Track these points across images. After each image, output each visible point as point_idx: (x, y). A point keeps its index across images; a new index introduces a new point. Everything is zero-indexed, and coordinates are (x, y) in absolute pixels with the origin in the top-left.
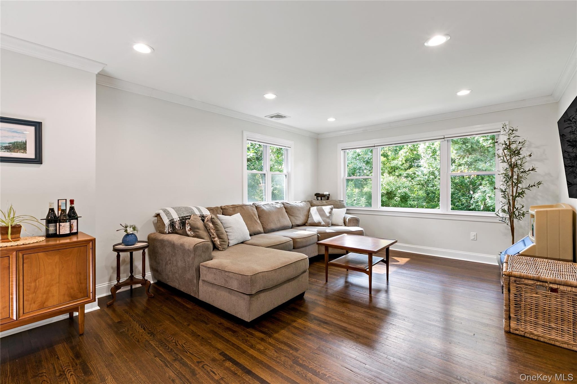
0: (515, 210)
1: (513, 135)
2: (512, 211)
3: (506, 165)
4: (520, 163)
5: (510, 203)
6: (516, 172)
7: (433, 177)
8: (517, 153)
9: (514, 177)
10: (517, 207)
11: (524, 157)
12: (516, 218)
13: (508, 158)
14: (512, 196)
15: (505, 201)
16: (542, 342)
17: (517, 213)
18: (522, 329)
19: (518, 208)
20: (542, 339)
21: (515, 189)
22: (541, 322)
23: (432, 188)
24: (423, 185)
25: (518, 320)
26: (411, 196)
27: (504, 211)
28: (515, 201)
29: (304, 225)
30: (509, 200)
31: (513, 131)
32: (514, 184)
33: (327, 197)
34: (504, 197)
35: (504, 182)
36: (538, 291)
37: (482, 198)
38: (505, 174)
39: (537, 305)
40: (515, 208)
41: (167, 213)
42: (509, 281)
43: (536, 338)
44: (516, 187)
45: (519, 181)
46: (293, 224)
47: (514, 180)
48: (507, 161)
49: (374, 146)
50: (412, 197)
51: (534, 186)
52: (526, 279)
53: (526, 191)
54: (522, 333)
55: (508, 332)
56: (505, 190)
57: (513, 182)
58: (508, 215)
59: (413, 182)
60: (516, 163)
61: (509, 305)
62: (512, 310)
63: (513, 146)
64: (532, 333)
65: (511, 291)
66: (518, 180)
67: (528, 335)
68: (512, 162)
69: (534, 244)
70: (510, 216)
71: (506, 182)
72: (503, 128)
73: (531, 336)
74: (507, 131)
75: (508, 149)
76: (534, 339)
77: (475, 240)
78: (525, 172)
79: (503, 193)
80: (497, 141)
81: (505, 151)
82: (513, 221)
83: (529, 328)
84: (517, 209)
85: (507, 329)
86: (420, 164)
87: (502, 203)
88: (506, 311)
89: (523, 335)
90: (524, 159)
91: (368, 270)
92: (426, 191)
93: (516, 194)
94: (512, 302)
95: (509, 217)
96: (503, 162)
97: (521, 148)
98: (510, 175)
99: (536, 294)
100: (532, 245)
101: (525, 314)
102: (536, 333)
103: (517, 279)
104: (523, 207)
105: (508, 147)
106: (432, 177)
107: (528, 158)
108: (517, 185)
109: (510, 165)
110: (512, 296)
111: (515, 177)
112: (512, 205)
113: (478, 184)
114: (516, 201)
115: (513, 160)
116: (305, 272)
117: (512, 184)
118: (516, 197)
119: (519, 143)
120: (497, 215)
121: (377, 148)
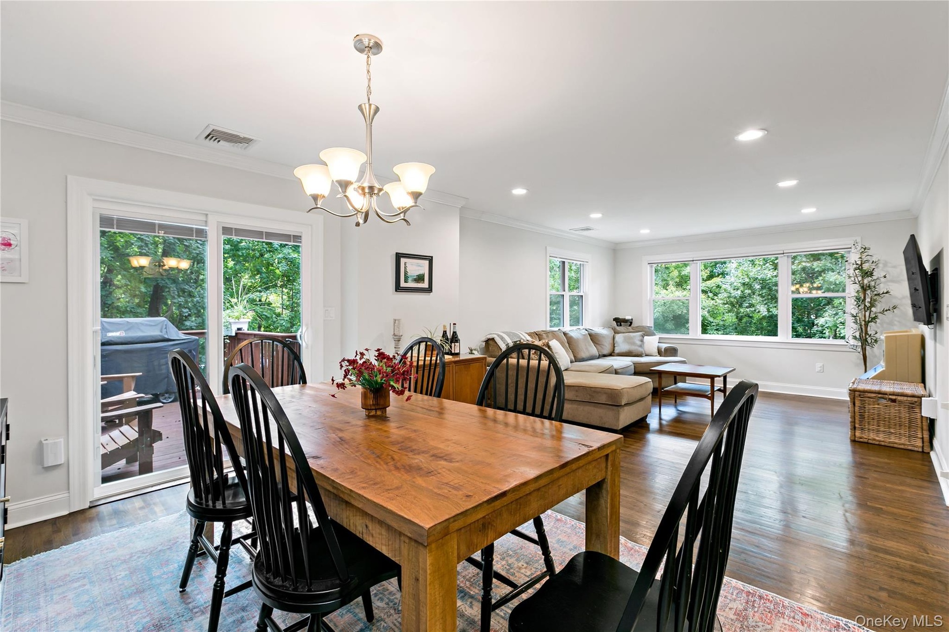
0: (867, 336)
1: (866, 254)
2: (864, 338)
3: (857, 287)
4: (873, 285)
5: (862, 329)
6: (869, 295)
7: (750, 291)
8: (868, 274)
9: (866, 300)
10: (869, 333)
11: (877, 279)
12: (869, 345)
13: (860, 279)
14: (865, 321)
15: (855, 326)
16: (883, 446)
17: (869, 340)
18: (865, 437)
19: (871, 334)
20: (883, 444)
21: (867, 314)
22: (882, 429)
23: (748, 310)
24: (732, 304)
25: (862, 429)
26: (712, 322)
27: (855, 338)
28: (867, 327)
29: (611, 355)
30: (861, 325)
31: (865, 249)
32: (866, 308)
33: (630, 322)
34: (856, 322)
35: (856, 305)
36: (879, 402)
37: (833, 323)
38: (856, 297)
39: (879, 415)
40: (868, 334)
41: (502, 339)
42: (854, 395)
43: (877, 443)
44: (869, 311)
45: (872, 305)
46: (600, 353)
47: (867, 304)
48: (859, 282)
49: (693, 261)
50: (714, 324)
51: (889, 310)
52: (869, 393)
53: (880, 316)
54: (866, 440)
55: (854, 441)
56: (856, 314)
57: (865, 306)
58: (860, 342)
59: (717, 300)
60: (869, 284)
61: (854, 417)
62: (857, 421)
63: (866, 267)
64: (874, 440)
65: (856, 405)
66: (870, 303)
67: (870, 441)
68: (865, 284)
69: (884, 369)
70: (862, 343)
71: (857, 306)
72: (854, 245)
73: (874, 442)
74: (859, 248)
75: (859, 269)
76: (876, 444)
77: (822, 371)
78: (879, 295)
79: (853, 318)
80: (847, 260)
81: (856, 271)
82: (865, 348)
83: (872, 436)
84: (870, 336)
85: (853, 438)
86: (727, 270)
87: (853, 329)
88: (851, 422)
89: (867, 442)
90: (878, 281)
91: (710, 395)
92: (738, 313)
93: (869, 319)
94: (857, 414)
95: (860, 344)
96: (854, 283)
97: (874, 269)
98: (863, 298)
99: (878, 405)
100: (882, 369)
101: (869, 423)
102: (877, 439)
103: (862, 393)
104: (876, 333)
105: (860, 268)
106: (748, 291)
107: (883, 280)
108: (871, 309)
109: (862, 287)
110: (857, 409)
111: (868, 300)
112: (864, 331)
113: (823, 303)
114: (869, 327)
115: (866, 281)
116: (649, 395)
117: (864, 308)
118: (869, 322)
119: (872, 263)
120: (847, 342)
121: (697, 263)
